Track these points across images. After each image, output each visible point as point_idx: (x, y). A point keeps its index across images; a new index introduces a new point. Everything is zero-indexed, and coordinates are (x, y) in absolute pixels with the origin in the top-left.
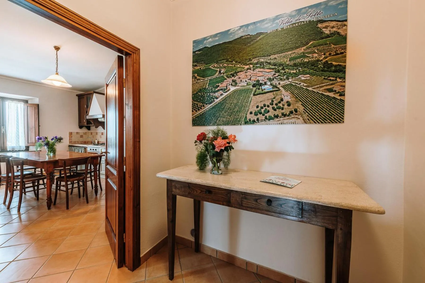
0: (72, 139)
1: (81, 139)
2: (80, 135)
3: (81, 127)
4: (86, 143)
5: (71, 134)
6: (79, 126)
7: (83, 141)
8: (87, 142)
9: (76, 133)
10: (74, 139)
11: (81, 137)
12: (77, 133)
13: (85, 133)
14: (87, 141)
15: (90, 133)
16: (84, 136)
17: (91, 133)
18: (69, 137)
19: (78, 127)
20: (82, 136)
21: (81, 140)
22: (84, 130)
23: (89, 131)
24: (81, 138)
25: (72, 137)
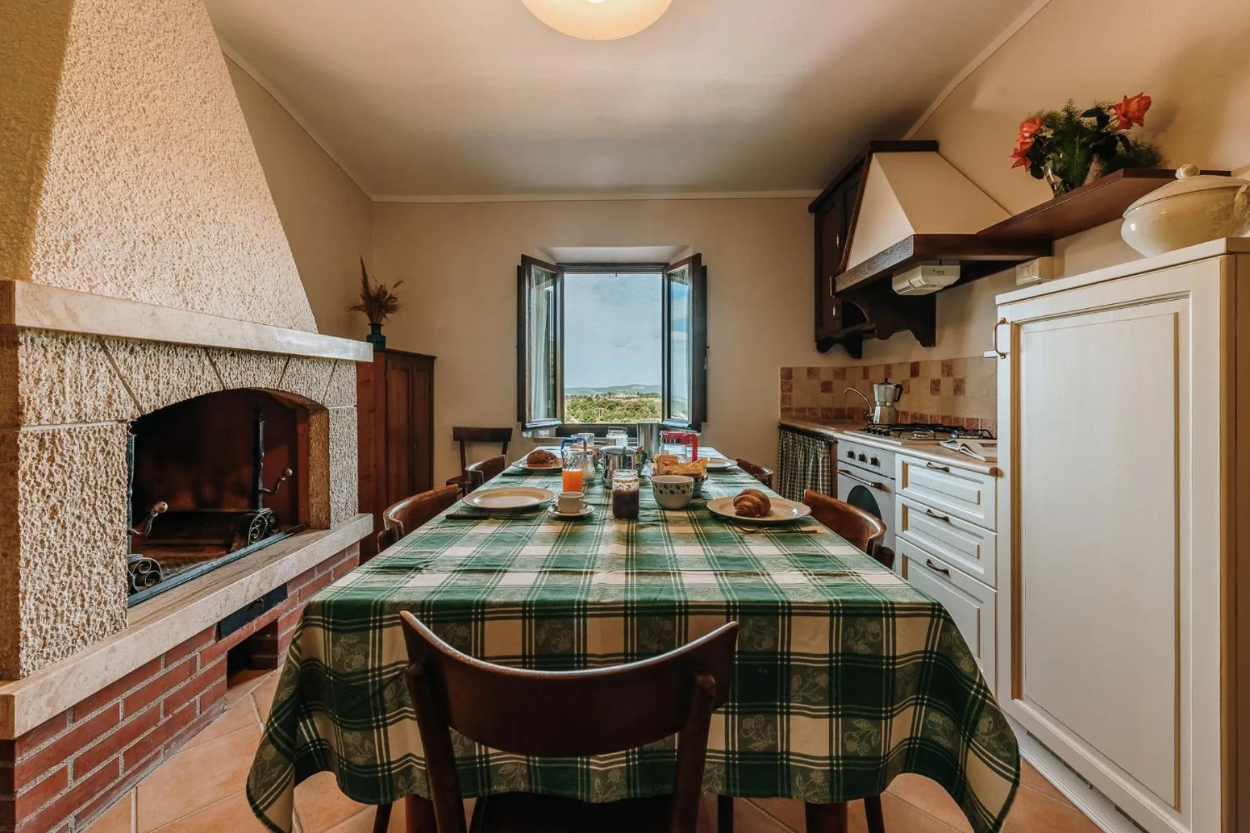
0: (790, 399)
1: (826, 400)
2: (819, 378)
3: (823, 345)
4: (843, 417)
5: (787, 374)
6: (816, 341)
7: (831, 406)
8: (846, 412)
9: (805, 371)
10: (801, 398)
11: (823, 391)
12: (811, 372)
13: (841, 373)
14: (849, 409)
15: (862, 369)
16: (837, 384)
17: (866, 371)
18: (783, 391)
19: (814, 344)
20: (826, 387)
21: (825, 404)
22: (837, 359)
23: (858, 363)
24: (826, 395)
25: (791, 387)
